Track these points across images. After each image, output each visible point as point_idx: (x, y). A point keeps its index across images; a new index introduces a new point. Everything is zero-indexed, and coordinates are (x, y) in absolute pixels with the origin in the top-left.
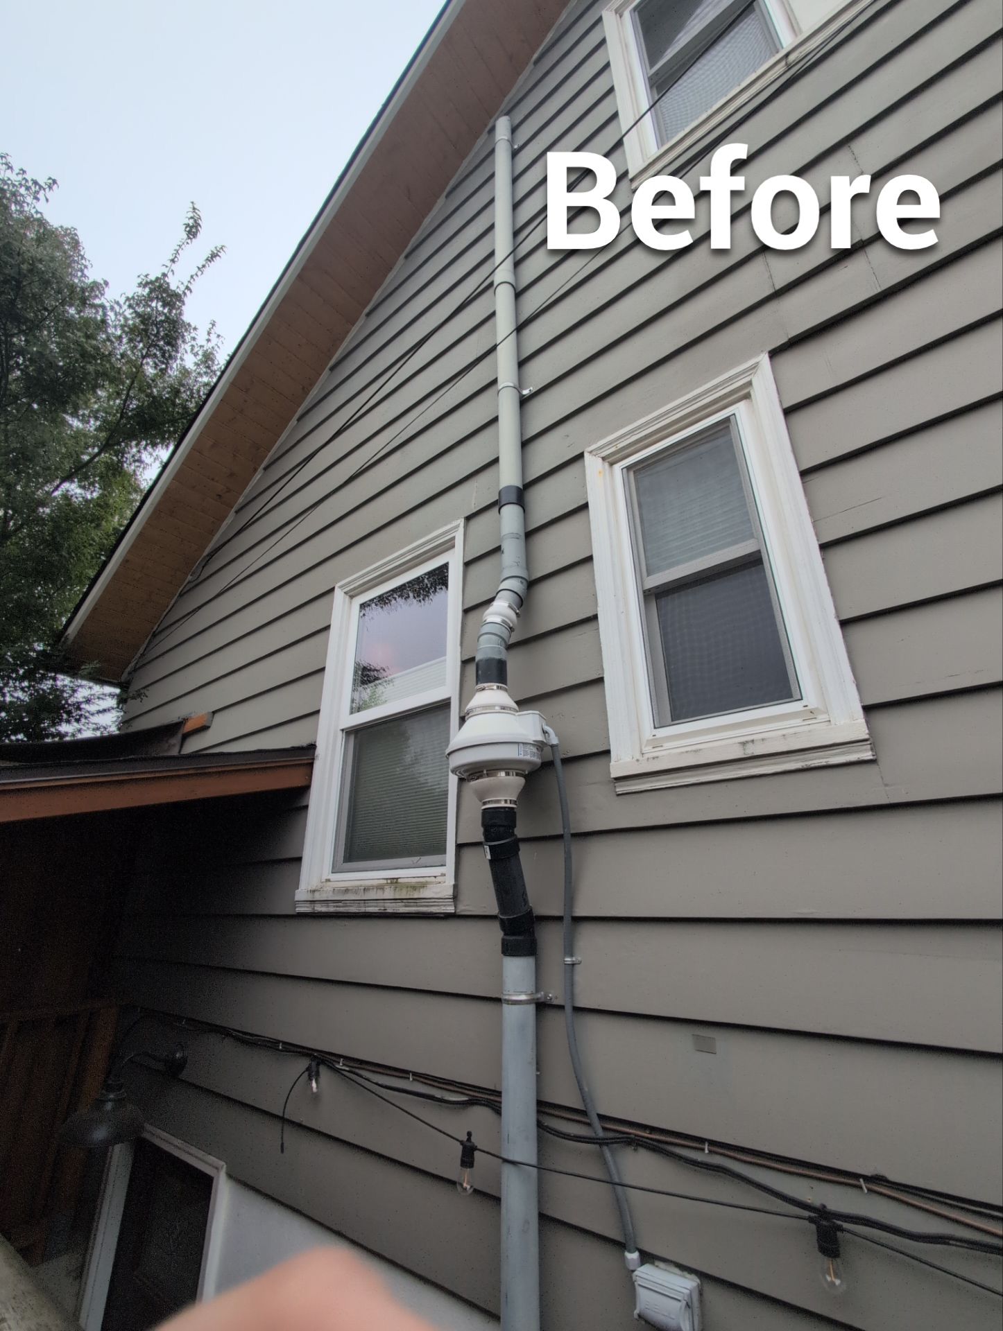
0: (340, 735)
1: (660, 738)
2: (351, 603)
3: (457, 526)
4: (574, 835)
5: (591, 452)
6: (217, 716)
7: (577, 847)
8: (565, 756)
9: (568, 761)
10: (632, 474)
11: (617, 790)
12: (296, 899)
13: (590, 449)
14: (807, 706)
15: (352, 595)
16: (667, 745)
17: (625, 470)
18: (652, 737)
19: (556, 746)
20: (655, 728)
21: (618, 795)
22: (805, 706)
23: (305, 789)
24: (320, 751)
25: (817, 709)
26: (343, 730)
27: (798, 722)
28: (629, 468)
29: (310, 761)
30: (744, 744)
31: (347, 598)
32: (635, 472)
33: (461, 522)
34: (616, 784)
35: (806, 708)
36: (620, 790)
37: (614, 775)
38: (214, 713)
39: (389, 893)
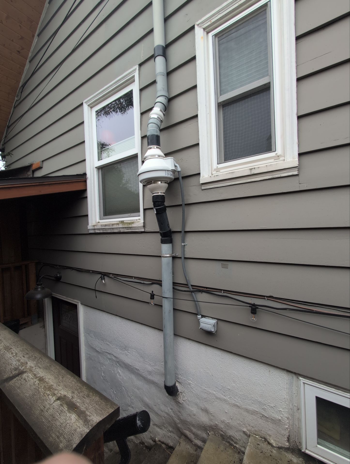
0: (95, 170)
1: (219, 168)
2: (91, 110)
3: (135, 69)
4: (186, 205)
5: (198, 25)
6: (45, 163)
7: (186, 208)
8: (183, 176)
9: (184, 178)
10: (217, 39)
11: (202, 188)
12: (88, 229)
13: (198, 23)
14: (277, 154)
15: (91, 106)
16: (222, 171)
17: (214, 36)
18: (216, 168)
19: (180, 171)
20: (218, 164)
21: (202, 190)
22: (276, 154)
23: (85, 190)
24: (88, 175)
25: (280, 155)
26: (96, 168)
27: (272, 160)
28: (216, 35)
29: (85, 180)
30: (251, 169)
31: (89, 108)
32: (218, 38)
33: (137, 67)
34: (202, 186)
35: (276, 155)
36: (203, 188)
37: (201, 182)
38: (43, 161)
39: (121, 226)
